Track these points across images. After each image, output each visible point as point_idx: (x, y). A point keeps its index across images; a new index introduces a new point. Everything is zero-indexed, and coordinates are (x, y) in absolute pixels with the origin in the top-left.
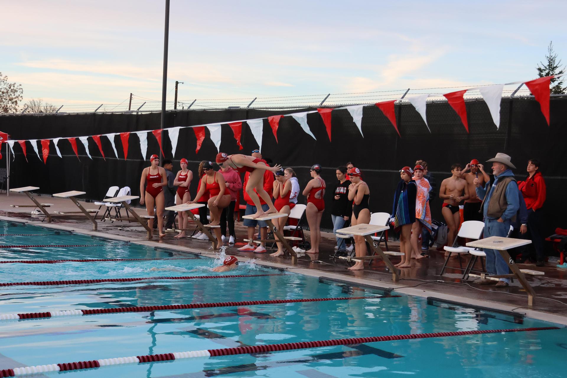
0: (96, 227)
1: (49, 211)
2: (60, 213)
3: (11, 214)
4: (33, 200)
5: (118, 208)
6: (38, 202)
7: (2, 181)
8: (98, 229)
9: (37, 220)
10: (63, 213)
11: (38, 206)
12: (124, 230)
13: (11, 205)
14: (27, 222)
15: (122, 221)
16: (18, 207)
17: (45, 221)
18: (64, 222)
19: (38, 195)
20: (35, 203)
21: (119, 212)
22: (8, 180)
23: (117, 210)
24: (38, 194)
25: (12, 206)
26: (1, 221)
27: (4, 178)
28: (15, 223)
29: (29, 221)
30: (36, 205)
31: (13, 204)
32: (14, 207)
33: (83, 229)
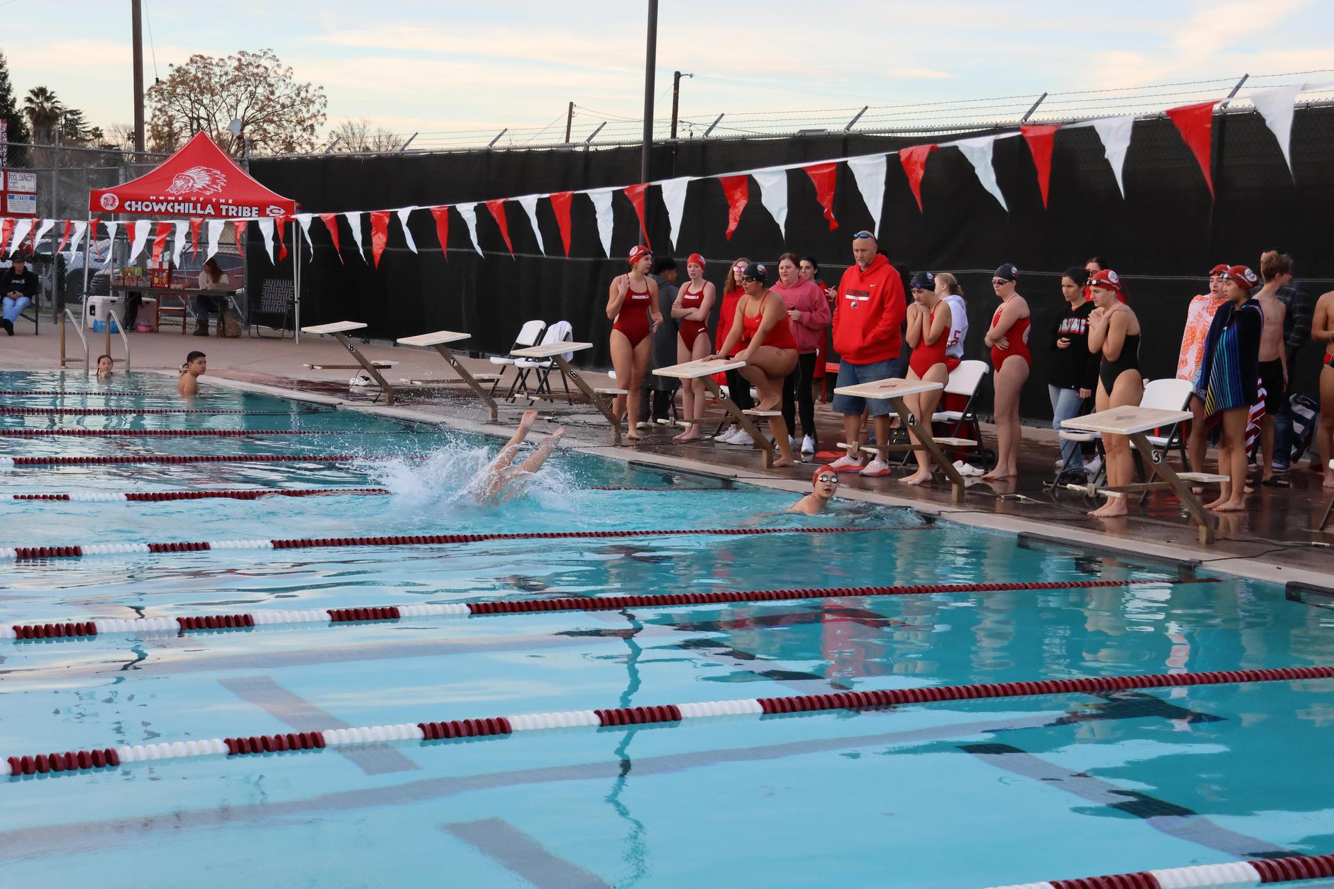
0: (495, 415)
1: (390, 377)
2: (413, 382)
3: (304, 385)
4: (353, 354)
5: (544, 372)
6: (365, 357)
7: (284, 310)
8: (500, 420)
9: (363, 400)
10: (420, 383)
11: (364, 367)
13: (304, 365)
14: (341, 403)
15: (554, 401)
16: (320, 368)
17: (381, 401)
18: (423, 403)
19: (364, 342)
20: (358, 359)
21: (546, 380)
22: (297, 307)
23: (542, 376)
24: (364, 339)
25: (307, 366)
26: (284, 401)
27: (288, 302)
28: (314, 406)
29: (345, 402)
30: (360, 365)
31: (311, 363)
32: (313, 368)
33: (467, 419)
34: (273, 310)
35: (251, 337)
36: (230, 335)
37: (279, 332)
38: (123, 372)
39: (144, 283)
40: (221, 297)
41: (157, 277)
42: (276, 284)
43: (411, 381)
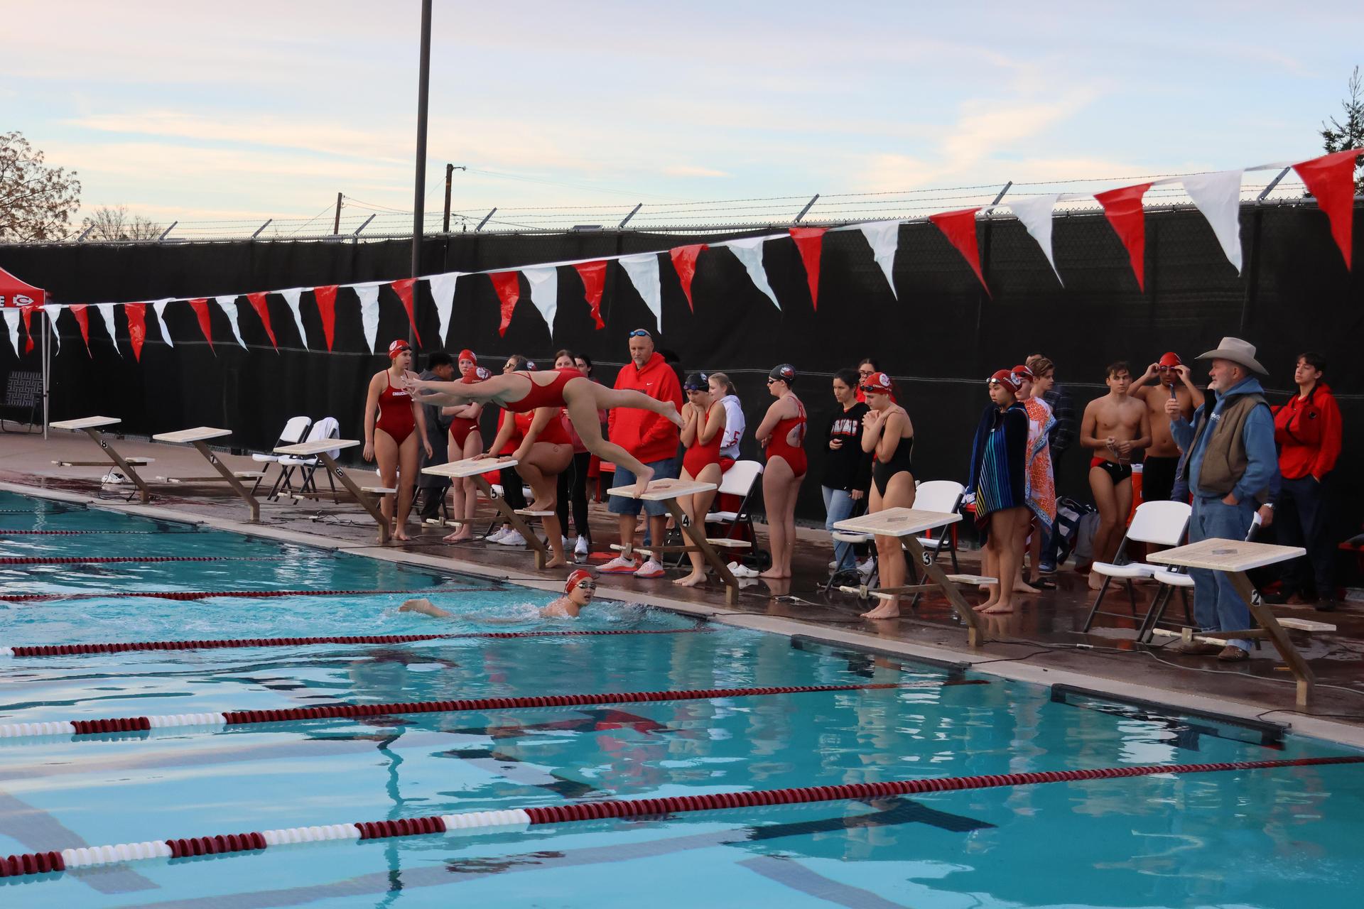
0: (257, 514)
1: (145, 475)
2: (170, 480)
3: (52, 483)
4: (105, 450)
5: (309, 470)
6: (118, 453)
7: (31, 404)
8: (262, 519)
9: (115, 498)
10: (177, 481)
11: (117, 464)
12: (323, 522)
13: (53, 462)
14: (92, 502)
15: (320, 499)
16: (69, 465)
17: (135, 499)
19: (118, 438)
20: (110, 456)
21: (311, 478)
22: (45, 400)
23: (307, 474)
24: (118, 435)
25: (55, 462)
26: (30, 499)
27: (37, 396)
29: (95, 500)
30: (113, 461)
31: (59, 460)
32: (61, 465)
33: (227, 518)
34: (19, 403)
37: (26, 427)
42: (23, 376)
43: (168, 479)
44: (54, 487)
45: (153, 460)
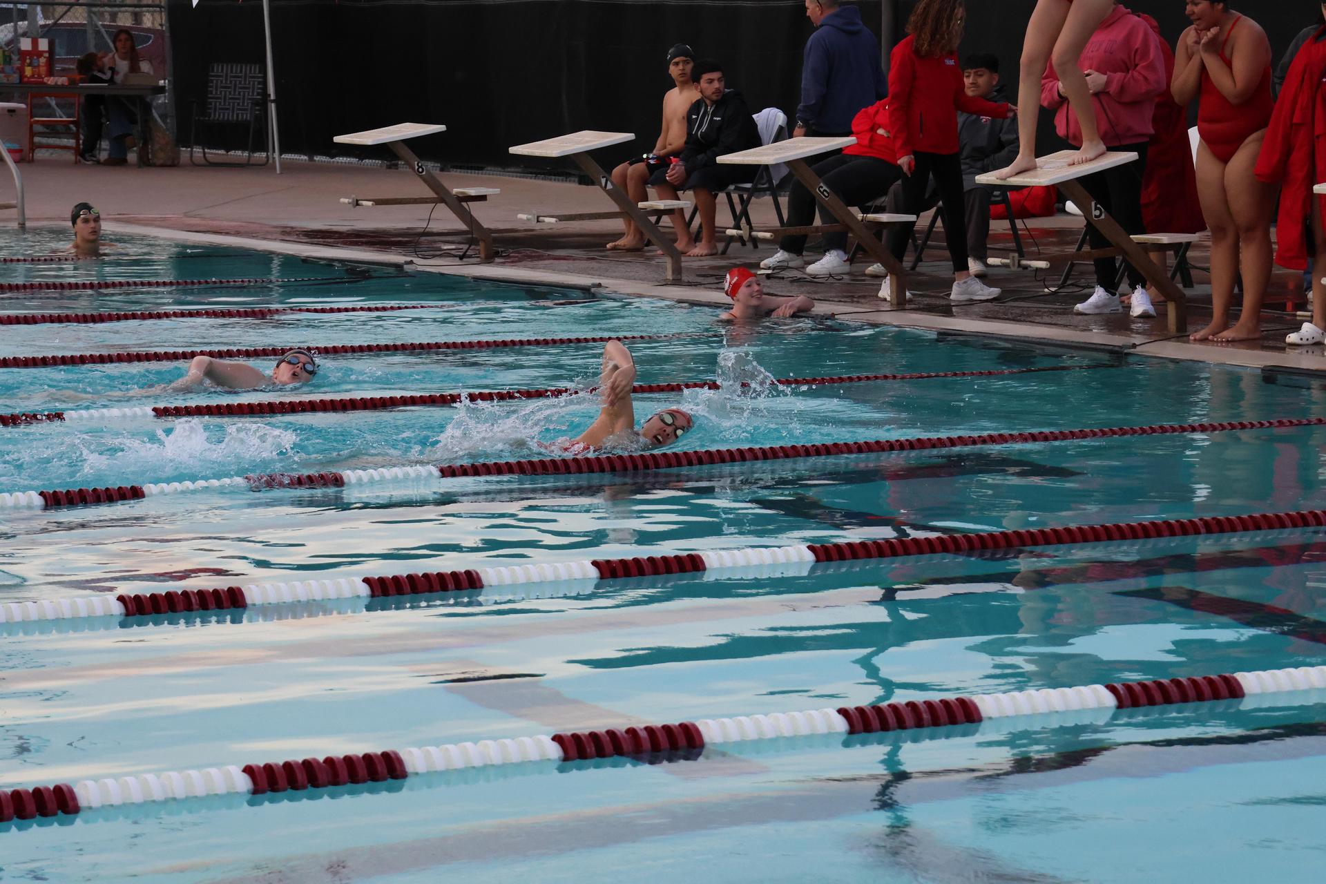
0: (678, 270)
1: (489, 217)
2: (541, 218)
4: (421, 177)
5: (741, 197)
6: (443, 183)
7: (247, 116)
8: (685, 278)
9: (440, 256)
10: (553, 220)
11: (442, 200)
12: (783, 278)
13: (342, 200)
14: (411, 262)
15: (760, 246)
16: (370, 203)
17: (470, 257)
18: (540, 258)
20: (429, 185)
21: (745, 213)
22: (273, 108)
23: (738, 209)
24: (388, 163)
25: (346, 201)
27: (255, 103)
28: (364, 267)
29: (416, 260)
30: (435, 196)
31: (353, 196)
32: (357, 204)
33: (628, 278)
34: (231, 116)
35: (194, 165)
36: (161, 162)
37: (239, 155)
38: (15, 225)
39: (7, 76)
40: (141, 99)
41: (30, 65)
42: (232, 72)
43: (538, 217)
44: (334, 243)
45: (497, 191)
